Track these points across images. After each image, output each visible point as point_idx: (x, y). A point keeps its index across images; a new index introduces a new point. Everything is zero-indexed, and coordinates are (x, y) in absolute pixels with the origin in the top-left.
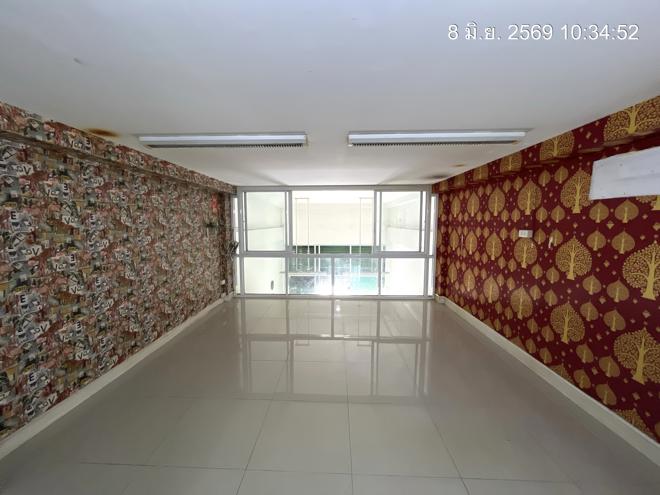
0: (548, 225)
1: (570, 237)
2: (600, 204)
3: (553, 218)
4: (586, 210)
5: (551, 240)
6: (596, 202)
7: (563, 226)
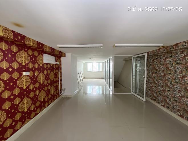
0: (34, 69)
1: (40, 72)
2: (45, 64)
3: (35, 67)
4: (43, 65)
5: (35, 74)
6: (45, 63)
7: (38, 69)
